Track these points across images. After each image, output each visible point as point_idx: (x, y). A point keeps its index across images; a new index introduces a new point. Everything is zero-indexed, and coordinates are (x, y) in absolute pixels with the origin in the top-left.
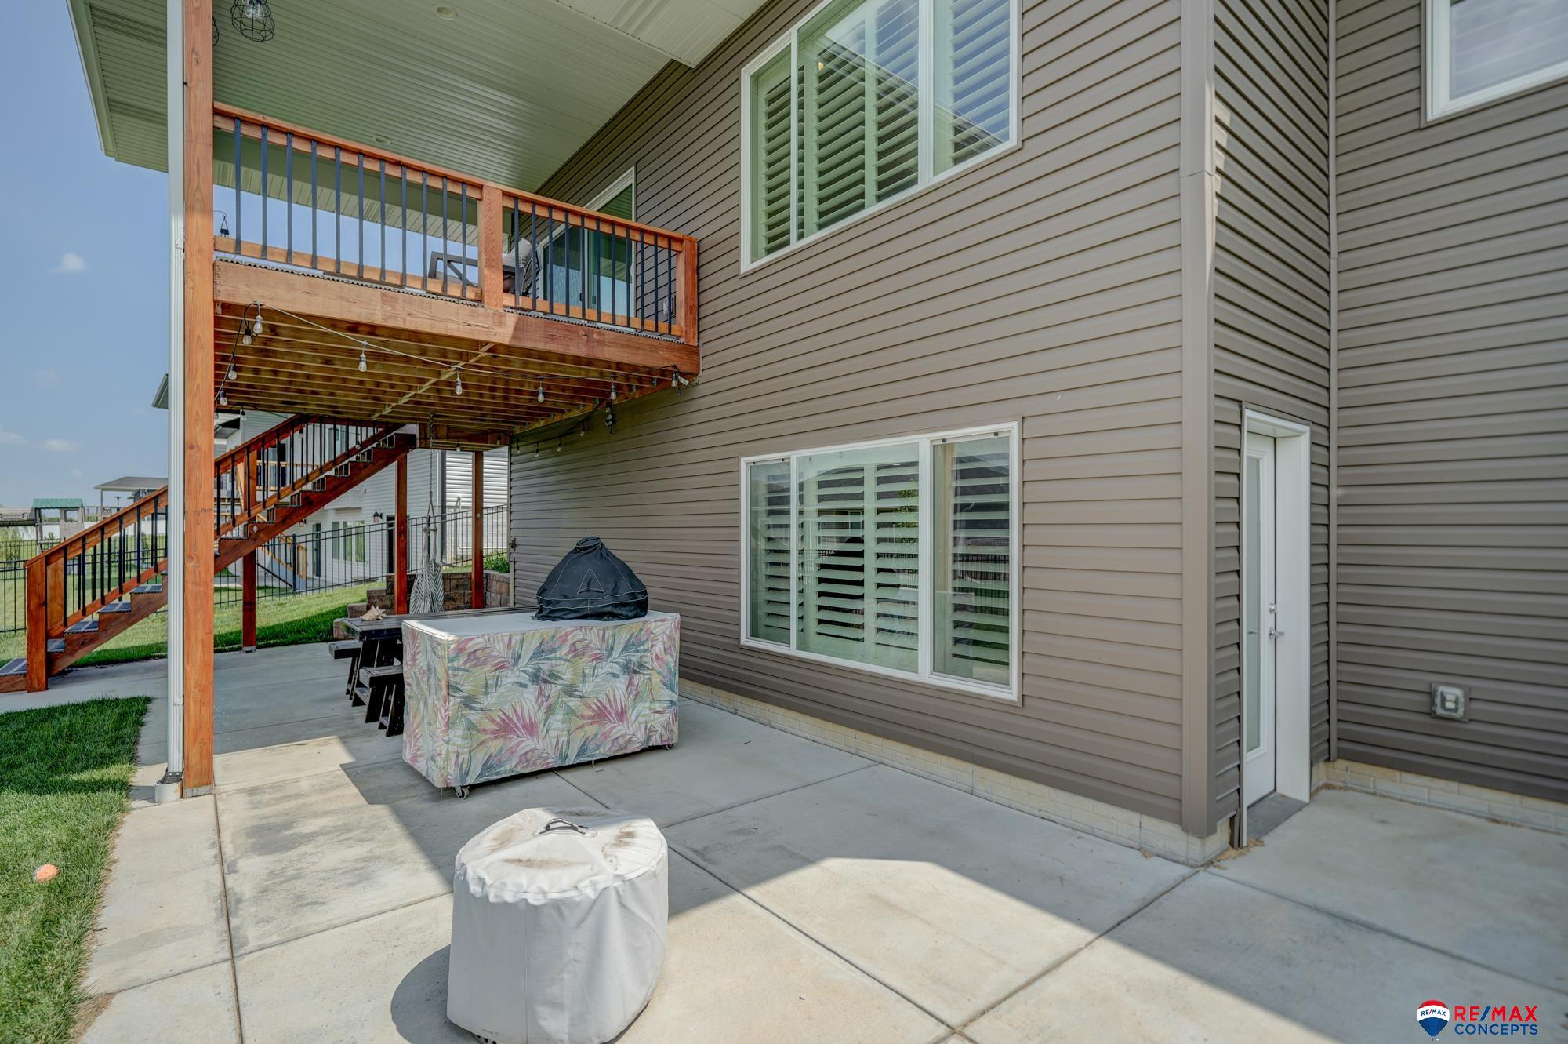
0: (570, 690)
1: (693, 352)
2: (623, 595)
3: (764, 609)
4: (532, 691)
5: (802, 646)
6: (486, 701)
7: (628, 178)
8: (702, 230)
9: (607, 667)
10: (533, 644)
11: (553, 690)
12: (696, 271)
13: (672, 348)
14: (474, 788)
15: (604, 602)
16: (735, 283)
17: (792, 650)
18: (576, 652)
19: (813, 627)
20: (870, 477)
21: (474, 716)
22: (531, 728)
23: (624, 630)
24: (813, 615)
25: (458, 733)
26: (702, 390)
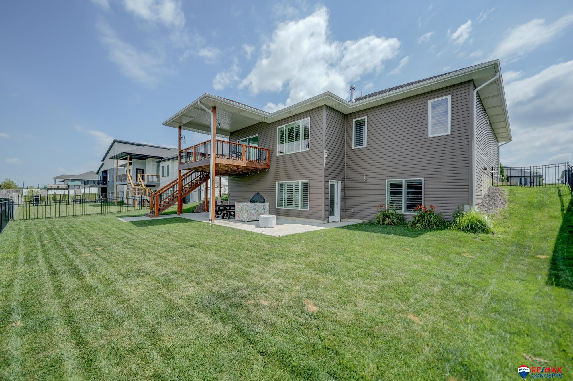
0: (257, 211)
1: (269, 166)
2: (263, 200)
3: (279, 203)
4: (253, 211)
5: (285, 207)
6: (249, 211)
7: (257, 135)
8: (271, 148)
9: (261, 208)
10: (253, 206)
11: (256, 211)
12: (269, 154)
13: (266, 165)
14: (247, 221)
15: (260, 200)
16: (275, 157)
17: (284, 208)
18: (258, 206)
19: (286, 205)
20: (294, 185)
21: (248, 213)
22: (253, 215)
23: (263, 204)
24: (286, 203)
25: (246, 214)
26: (270, 171)
